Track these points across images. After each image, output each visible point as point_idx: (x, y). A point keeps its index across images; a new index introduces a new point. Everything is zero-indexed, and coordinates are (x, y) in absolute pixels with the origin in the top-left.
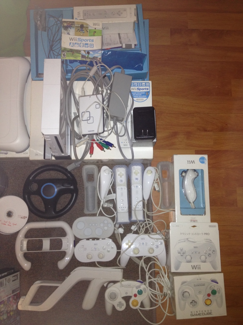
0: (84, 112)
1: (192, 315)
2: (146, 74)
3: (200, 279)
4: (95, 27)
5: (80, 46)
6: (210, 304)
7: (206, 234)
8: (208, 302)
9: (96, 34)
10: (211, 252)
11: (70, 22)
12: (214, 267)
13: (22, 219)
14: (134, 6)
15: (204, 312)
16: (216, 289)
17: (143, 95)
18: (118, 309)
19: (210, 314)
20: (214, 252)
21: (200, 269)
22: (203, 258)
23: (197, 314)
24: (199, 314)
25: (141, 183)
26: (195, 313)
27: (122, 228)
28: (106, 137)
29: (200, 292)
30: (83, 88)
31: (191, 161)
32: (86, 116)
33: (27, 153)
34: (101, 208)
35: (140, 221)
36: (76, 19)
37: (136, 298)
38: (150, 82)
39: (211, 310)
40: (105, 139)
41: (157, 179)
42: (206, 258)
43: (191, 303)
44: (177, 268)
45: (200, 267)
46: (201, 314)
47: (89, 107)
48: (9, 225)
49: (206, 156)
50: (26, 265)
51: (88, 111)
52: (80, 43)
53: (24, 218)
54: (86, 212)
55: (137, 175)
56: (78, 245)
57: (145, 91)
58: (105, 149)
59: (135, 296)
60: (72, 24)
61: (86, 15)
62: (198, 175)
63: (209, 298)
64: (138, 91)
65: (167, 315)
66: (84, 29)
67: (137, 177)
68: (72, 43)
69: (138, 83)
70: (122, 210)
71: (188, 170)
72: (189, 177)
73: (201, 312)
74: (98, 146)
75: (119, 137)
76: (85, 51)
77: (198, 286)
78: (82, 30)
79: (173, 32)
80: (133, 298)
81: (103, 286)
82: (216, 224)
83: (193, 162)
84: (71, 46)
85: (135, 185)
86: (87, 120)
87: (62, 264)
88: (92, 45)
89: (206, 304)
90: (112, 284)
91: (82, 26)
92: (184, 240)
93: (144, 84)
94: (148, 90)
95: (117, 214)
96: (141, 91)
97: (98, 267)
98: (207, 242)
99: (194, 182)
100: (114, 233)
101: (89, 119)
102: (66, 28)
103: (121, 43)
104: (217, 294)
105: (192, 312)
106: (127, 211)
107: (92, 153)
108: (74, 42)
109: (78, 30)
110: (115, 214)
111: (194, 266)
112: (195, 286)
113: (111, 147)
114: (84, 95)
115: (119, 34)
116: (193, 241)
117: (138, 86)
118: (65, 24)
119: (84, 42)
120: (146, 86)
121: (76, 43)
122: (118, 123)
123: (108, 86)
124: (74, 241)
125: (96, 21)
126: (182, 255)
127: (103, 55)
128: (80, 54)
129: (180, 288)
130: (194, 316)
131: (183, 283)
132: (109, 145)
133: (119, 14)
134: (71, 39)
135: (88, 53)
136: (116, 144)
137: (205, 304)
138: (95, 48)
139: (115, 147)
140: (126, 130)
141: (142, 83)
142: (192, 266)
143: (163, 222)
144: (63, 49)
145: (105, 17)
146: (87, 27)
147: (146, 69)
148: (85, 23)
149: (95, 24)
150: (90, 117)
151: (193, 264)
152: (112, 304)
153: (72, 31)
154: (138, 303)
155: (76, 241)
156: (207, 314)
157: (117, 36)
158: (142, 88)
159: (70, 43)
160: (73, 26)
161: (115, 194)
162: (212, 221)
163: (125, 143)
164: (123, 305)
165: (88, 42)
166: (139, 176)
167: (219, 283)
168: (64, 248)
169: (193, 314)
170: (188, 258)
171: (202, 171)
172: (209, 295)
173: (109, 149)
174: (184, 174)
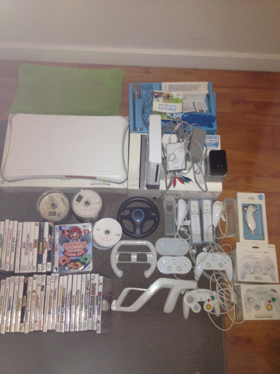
0: (171, 155)
1: (256, 317)
2: (215, 130)
3: (262, 288)
4: (178, 96)
5: (166, 110)
6: (271, 309)
7: (266, 253)
8: (269, 308)
9: (178, 102)
10: (270, 267)
11: (160, 93)
12: (273, 279)
13: (117, 236)
14: (206, 83)
15: (266, 315)
16: (275, 297)
17: (213, 145)
18: (194, 311)
19: (271, 317)
20: (272, 267)
21: (262, 280)
22: (264, 271)
23: (261, 316)
24: (262, 317)
25: (211, 213)
26: (259, 316)
27: (195, 249)
28: (186, 174)
29: (262, 299)
30: (170, 138)
31: (252, 198)
32: (172, 157)
33: (124, 185)
34: (177, 233)
35: (211, 243)
36: (164, 91)
37: (209, 303)
38: (219, 136)
39: (272, 314)
40: (185, 175)
41: (224, 211)
42: (266, 271)
43: (256, 307)
44: (243, 277)
45: (262, 278)
46: (264, 317)
47: (174, 151)
48: (106, 240)
49: (263, 195)
50: (119, 273)
51: (174, 153)
52: (166, 108)
53: (119, 235)
54: (167, 234)
55: (207, 206)
56: (160, 260)
57: (215, 142)
58: (185, 183)
59: (209, 300)
60: (161, 95)
61: (171, 88)
62: (257, 210)
63: (270, 304)
64: (210, 142)
65: (234, 323)
66: (170, 98)
67: (207, 208)
68: (160, 108)
69: (210, 137)
70: (196, 233)
71: (249, 205)
72: (251, 210)
73: (264, 315)
74: (179, 180)
75: (196, 174)
76: (170, 113)
77: (261, 293)
78: (168, 99)
79: (233, 103)
80: (207, 303)
81: (181, 294)
82: (273, 246)
83: (253, 198)
84: (160, 109)
85: (206, 215)
86: (173, 160)
87: (148, 274)
88: (175, 110)
89: (268, 309)
90: (188, 291)
91: (168, 96)
92: (248, 257)
93: (215, 137)
94: (218, 142)
95: (191, 237)
96: (212, 142)
97: (177, 279)
98: (267, 259)
99: (254, 214)
100: (189, 252)
101: (174, 159)
102: (157, 97)
103: (195, 109)
104: (276, 301)
105: (256, 315)
106: (200, 234)
107: (174, 185)
108: (162, 107)
109: (166, 98)
110: (189, 238)
111: (257, 277)
112: (258, 293)
113: (190, 181)
114: (170, 143)
115: (194, 103)
116: (255, 257)
117: (209, 138)
118: (156, 94)
119: (169, 107)
120: (216, 139)
121: (163, 108)
122: (195, 164)
123: (187, 137)
124: (157, 256)
125: (179, 93)
126: (247, 268)
127: (183, 116)
128: (166, 115)
129: (246, 295)
130: (258, 318)
131: (248, 290)
132: (188, 180)
133: (195, 88)
134: (160, 105)
135: (172, 115)
136: (193, 179)
137: (266, 308)
138: (177, 111)
139: (193, 182)
140: (201, 169)
141: (213, 137)
142: (255, 277)
143: (229, 246)
144: (153, 111)
145: (185, 90)
146: (172, 97)
147: (215, 127)
148: (170, 94)
149: (178, 95)
150: (175, 158)
151: (256, 275)
152: (189, 307)
153: (161, 99)
154: (211, 307)
155: (159, 256)
156: (269, 317)
157: (192, 104)
158: (212, 140)
159: (159, 108)
160: (162, 95)
161: (190, 221)
162: (270, 243)
163: (200, 180)
164: (199, 308)
165: (173, 107)
166: (209, 208)
167: (277, 292)
168: (149, 261)
169: (258, 317)
170: (252, 271)
171: (260, 206)
172: (270, 302)
173: (188, 182)
174: (245, 209)
